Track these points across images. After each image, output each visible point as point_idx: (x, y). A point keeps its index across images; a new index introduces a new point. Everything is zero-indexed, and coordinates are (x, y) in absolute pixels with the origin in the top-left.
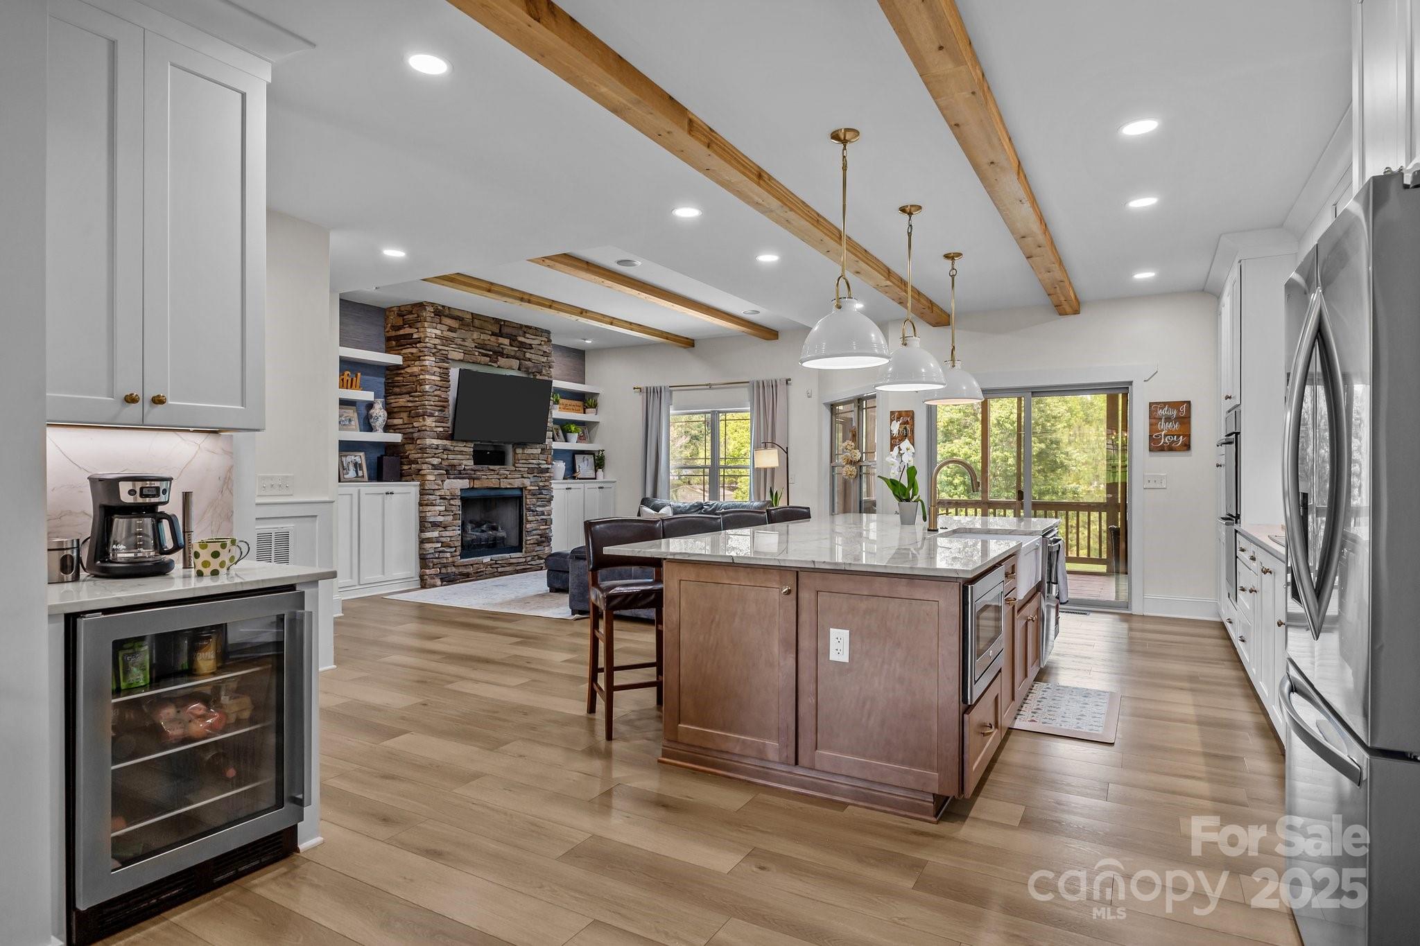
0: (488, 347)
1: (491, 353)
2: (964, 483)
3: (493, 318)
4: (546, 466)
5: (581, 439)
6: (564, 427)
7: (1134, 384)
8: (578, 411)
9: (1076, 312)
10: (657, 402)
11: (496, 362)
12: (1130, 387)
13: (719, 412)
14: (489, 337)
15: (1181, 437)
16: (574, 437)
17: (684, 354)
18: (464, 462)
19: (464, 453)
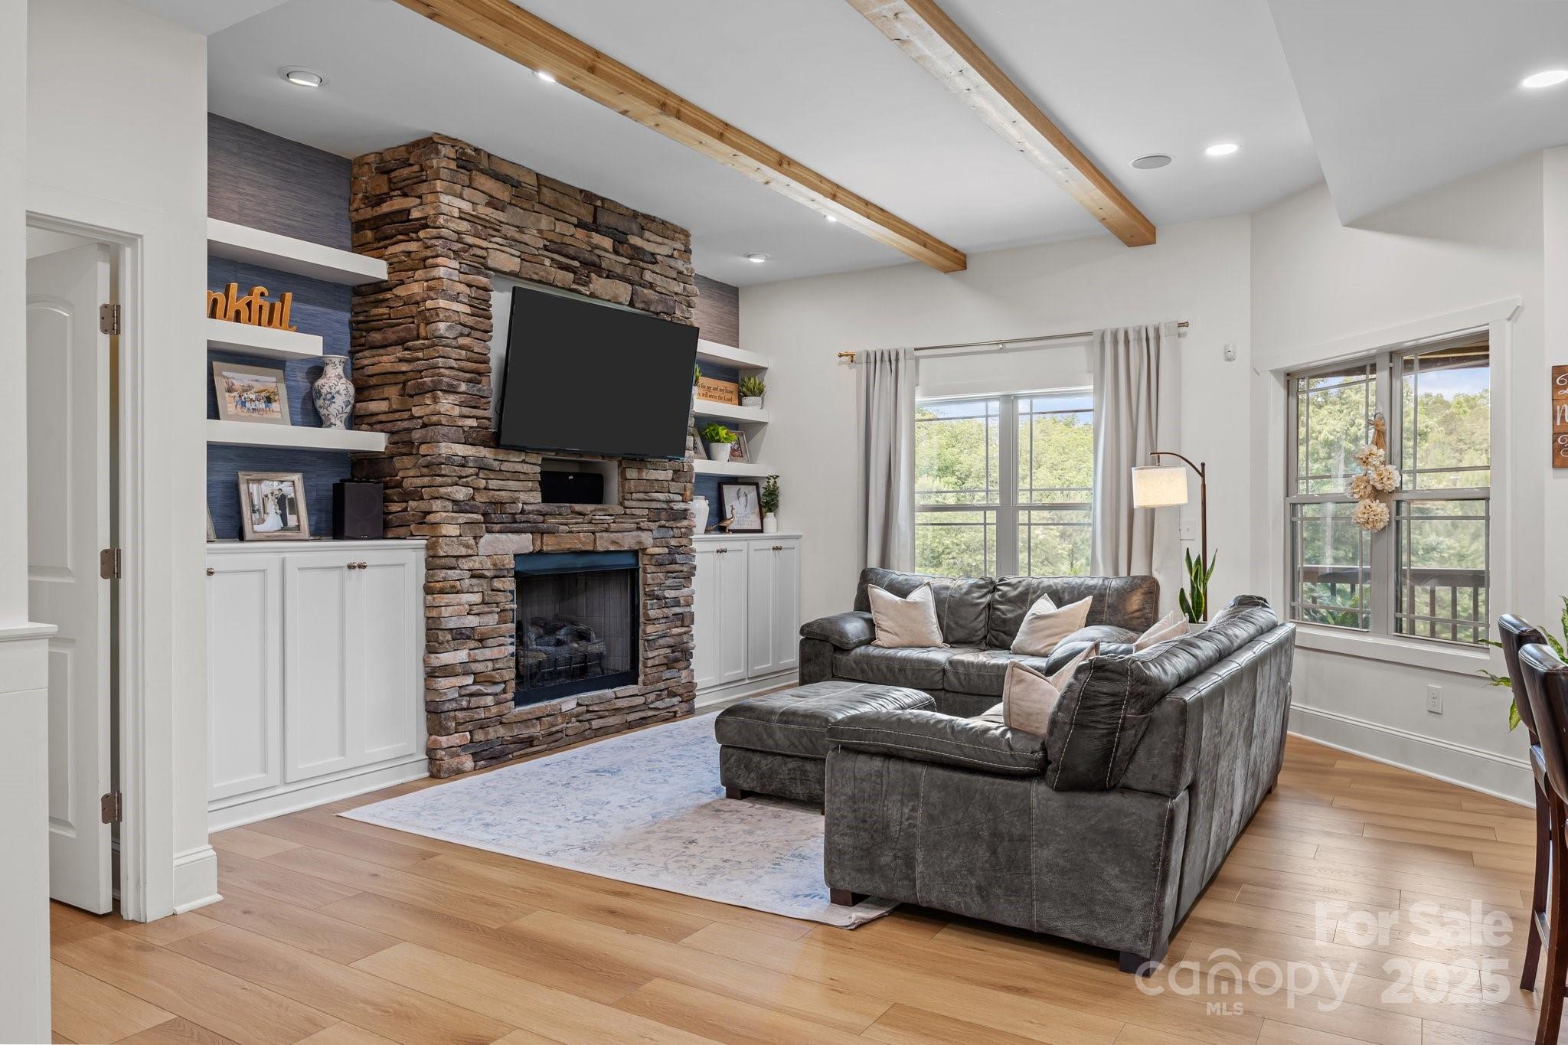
0: (571, 251)
1: (577, 264)
3: (581, 191)
4: (682, 506)
5: (736, 454)
6: (709, 430)
8: (730, 401)
10: (889, 380)
11: (586, 284)
13: (1017, 397)
14: (572, 230)
16: (723, 450)
18: (523, 496)
19: (522, 477)
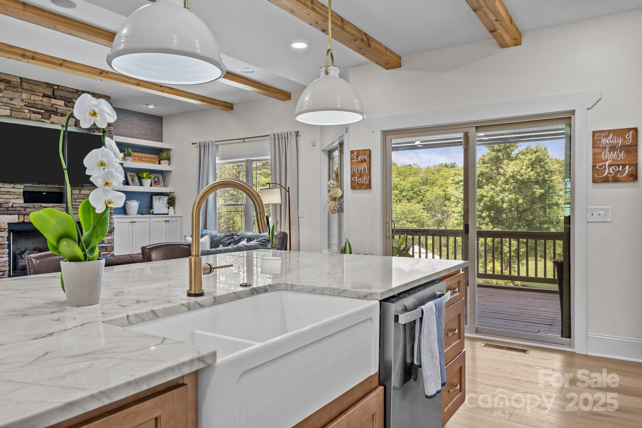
0: (39, 106)
1: (43, 111)
2: (489, 216)
3: (46, 83)
5: (156, 183)
7: (576, 113)
8: (154, 162)
9: (517, 42)
10: (206, 154)
11: (48, 119)
12: (572, 116)
13: (252, 161)
14: (41, 98)
15: (627, 167)
16: (147, 182)
17: (226, 115)
18: (12, 201)
19: (12, 193)
